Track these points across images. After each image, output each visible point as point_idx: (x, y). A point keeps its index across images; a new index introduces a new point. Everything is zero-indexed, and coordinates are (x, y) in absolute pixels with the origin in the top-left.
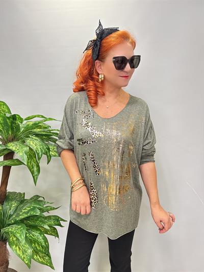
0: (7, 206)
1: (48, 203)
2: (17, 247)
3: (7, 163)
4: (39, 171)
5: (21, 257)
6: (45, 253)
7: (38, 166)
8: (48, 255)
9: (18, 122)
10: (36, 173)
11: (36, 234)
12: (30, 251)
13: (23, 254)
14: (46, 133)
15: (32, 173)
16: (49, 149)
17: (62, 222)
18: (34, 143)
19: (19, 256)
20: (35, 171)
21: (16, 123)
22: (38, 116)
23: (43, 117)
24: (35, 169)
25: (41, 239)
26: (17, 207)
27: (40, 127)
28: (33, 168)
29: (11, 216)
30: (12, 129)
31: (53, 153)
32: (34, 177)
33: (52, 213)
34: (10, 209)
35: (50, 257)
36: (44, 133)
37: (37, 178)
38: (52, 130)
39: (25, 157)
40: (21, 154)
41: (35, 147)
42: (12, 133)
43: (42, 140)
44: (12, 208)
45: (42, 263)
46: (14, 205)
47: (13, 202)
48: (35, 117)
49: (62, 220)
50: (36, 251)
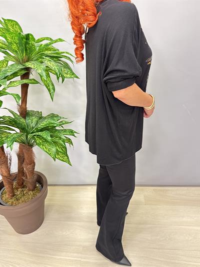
0: (30, 120)
1: (63, 118)
2: (44, 147)
3: (25, 81)
4: (54, 90)
5: (48, 153)
6: (64, 154)
7: (53, 85)
8: (67, 155)
9: (31, 42)
10: (52, 91)
12: (54, 149)
13: (49, 151)
14: (57, 55)
15: (49, 90)
16: (61, 70)
17: (75, 134)
19: (46, 152)
20: (51, 89)
21: (29, 44)
22: (47, 39)
23: (51, 39)
24: (51, 87)
26: (37, 122)
27: (50, 50)
28: (49, 86)
29: (33, 128)
30: (26, 50)
32: (50, 94)
33: (66, 127)
35: (68, 157)
36: (55, 55)
37: (53, 95)
38: (62, 53)
39: (44, 74)
40: (40, 71)
42: (26, 55)
43: (55, 61)
44: (33, 122)
45: (62, 160)
46: (35, 119)
47: (34, 117)
48: (44, 40)
49: (76, 132)
50: (57, 152)
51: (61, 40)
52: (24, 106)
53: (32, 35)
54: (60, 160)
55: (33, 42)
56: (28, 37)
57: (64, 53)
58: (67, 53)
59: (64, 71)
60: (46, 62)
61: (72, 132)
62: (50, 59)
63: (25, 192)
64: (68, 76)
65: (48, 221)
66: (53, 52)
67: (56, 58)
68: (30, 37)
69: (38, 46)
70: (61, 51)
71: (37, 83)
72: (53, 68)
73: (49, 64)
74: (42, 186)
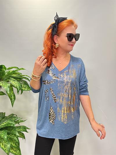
1: (19, 118)
2: (1, 144)
4: (15, 99)
6: (17, 148)
10: (13, 100)
12: (9, 146)
13: (5, 147)
15: (11, 100)
17: (27, 130)
19: (2, 148)
20: (13, 99)
21: (2, 70)
22: (15, 67)
23: (17, 68)
24: (13, 97)
27: (16, 74)
28: (11, 97)
31: (24, 89)
32: (12, 102)
35: (20, 150)
36: (18, 77)
37: (14, 103)
38: (23, 76)
43: (18, 81)
48: (13, 68)
49: (28, 128)
50: (12, 147)
51: (23, 69)
53: (4, 66)
55: (4, 70)
56: (1, 67)
57: (24, 75)
58: (26, 76)
59: (23, 86)
60: (11, 81)
61: (25, 129)
62: (15, 80)
64: (26, 89)
66: (17, 75)
67: (19, 79)
68: (3, 66)
69: (7, 72)
70: (23, 75)
71: (4, 94)
72: (16, 85)
73: (13, 83)
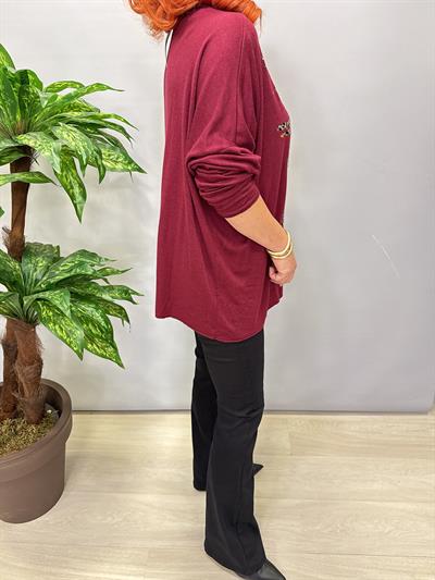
0: (30, 265)
1: (106, 260)
2: (57, 327)
3: (19, 176)
4: (84, 196)
5: (65, 341)
6: (107, 340)
7: (81, 186)
8: (113, 344)
9: (33, 89)
10: (79, 198)
11: (89, 309)
12: (80, 333)
13: (68, 336)
14: (92, 121)
15: (72, 197)
16: (99, 153)
17: (134, 297)
18: (71, 137)
19: (61, 338)
20: (77, 195)
21: (28, 93)
22: (73, 84)
23: (81, 86)
24: (77, 190)
25: (97, 316)
26: (48, 268)
27: (77, 108)
28: (72, 188)
29: (37, 281)
30: (23, 108)
31: (109, 165)
32: (75, 205)
33: (113, 280)
34: (36, 270)
35: (115, 349)
36: (88, 121)
37: (82, 209)
38: (106, 117)
39: (57, 160)
40: (47, 154)
41: (73, 143)
42: (22, 118)
43: (88, 134)
44: (39, 269)
45: (102, 356)
46: (42, 263)
47: (40, 259)
49: (135, 293)
50: (90, 337)
51: (101, 87)
52: (17, 231)
53: (33, 73)
54: (97, 354)
55: (36, 90)
56: (24, 77)
57: (109, 116)
58: (116, 117)
59: (109, 155)
61: (127, 293)
62: (75, 130)
63: (19, 427)
64: (119, 166)
65: (72, 493)
66: (84, 114)
67: (92, 127)
68: (30, 77)
69: (46, 99)
70: (103, 112)
71: (47, 180)
74: (60, 414)
